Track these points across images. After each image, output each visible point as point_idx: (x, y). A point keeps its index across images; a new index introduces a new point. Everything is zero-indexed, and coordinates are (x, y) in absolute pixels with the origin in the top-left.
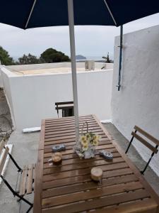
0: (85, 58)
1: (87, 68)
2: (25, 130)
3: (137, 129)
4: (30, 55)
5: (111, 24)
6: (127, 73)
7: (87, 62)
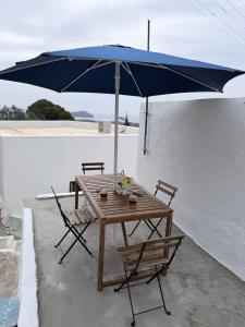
0: (92, 116)
1: (101, 130)
2: (39, 196)
3: (160, 182)
4: (14, 108)
5: (137, 94)
6: (152, 139)
7: (101, 123)
